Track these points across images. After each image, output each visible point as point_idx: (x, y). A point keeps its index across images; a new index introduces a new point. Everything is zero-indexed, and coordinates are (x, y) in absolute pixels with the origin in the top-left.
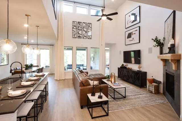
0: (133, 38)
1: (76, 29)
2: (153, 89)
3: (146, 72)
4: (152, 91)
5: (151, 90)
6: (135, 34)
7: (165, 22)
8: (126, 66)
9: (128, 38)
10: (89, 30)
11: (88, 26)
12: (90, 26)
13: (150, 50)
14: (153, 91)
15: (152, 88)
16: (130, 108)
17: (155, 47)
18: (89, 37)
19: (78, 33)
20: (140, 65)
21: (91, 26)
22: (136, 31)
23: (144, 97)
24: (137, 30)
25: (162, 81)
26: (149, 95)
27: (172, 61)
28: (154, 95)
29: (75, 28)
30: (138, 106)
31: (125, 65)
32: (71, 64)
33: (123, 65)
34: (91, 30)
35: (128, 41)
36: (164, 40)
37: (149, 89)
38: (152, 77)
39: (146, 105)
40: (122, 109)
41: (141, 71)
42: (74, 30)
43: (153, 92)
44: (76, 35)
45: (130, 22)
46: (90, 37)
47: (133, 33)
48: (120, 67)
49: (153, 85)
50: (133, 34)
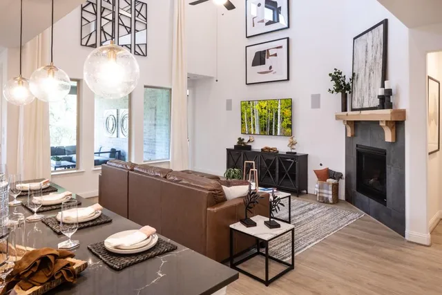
0: (271, 68)
1: (96, 14)
2: (331, 192)
3: (307, 155)
4: (327, 198)
5: (325, 196)
6: (276, 55)
7: (354, 39)
8: (249, 144)
9: (254, 64)
10: (139, 26)
11: (137, 13)
12: (143, 12)
13: (316, 101)
14: (330, 197)
15: (328, 190)
16: (319, 241)
17: (333, 92)
18: (137, 50)
19: (102, 29)
20: (292, 138)
21: (144, 14)
22: (277, 48)
23: (321, 214)
24: (281, 47)
25: (343, 171)
26: (326, 209)
27: (387, 125)
28: (333, 206)
29: (90, 8)
30: (328, 234)
31: (246, 141)
32: (74, 143)
33: (241, 140)
34: (144, 27)
35: (255, 73)
36: (352, 79)
37: (321, 195)
38: (321, 165)
39: (339, 228)
40: (306, 248)
41: (296, 153)
42: (86, 15)
43: (331, 201)
44: (93, 36)
45: (263, 21)
46: (143, 48)
47: (271, 52)
48: (233, 147)
49: (329, 184)
50: (269, 56)
